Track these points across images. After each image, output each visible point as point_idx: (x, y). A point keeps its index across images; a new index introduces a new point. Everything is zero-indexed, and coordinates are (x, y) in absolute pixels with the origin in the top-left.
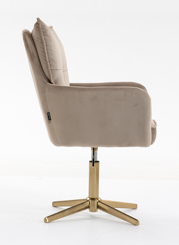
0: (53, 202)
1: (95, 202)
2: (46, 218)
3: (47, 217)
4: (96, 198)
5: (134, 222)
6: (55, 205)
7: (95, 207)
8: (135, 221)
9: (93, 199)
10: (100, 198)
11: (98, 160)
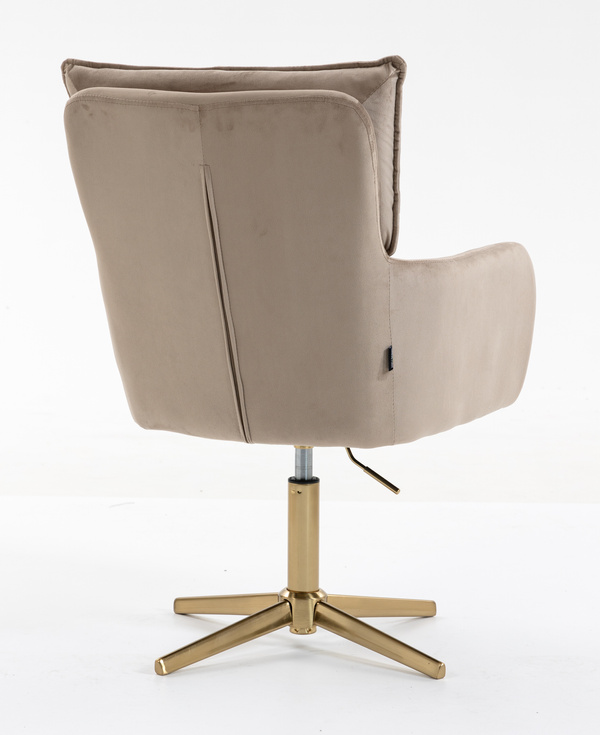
0: (177, 600)
1: (307, 605)
2: (162, 661)
3: (163, 658)
4: (312, 590)
5: (430, 667)
6: (183, 608)
7: (309, 620)
8: (432, 664)
9: (301, 596)
10: (323, 592)
11: (315, 474)
